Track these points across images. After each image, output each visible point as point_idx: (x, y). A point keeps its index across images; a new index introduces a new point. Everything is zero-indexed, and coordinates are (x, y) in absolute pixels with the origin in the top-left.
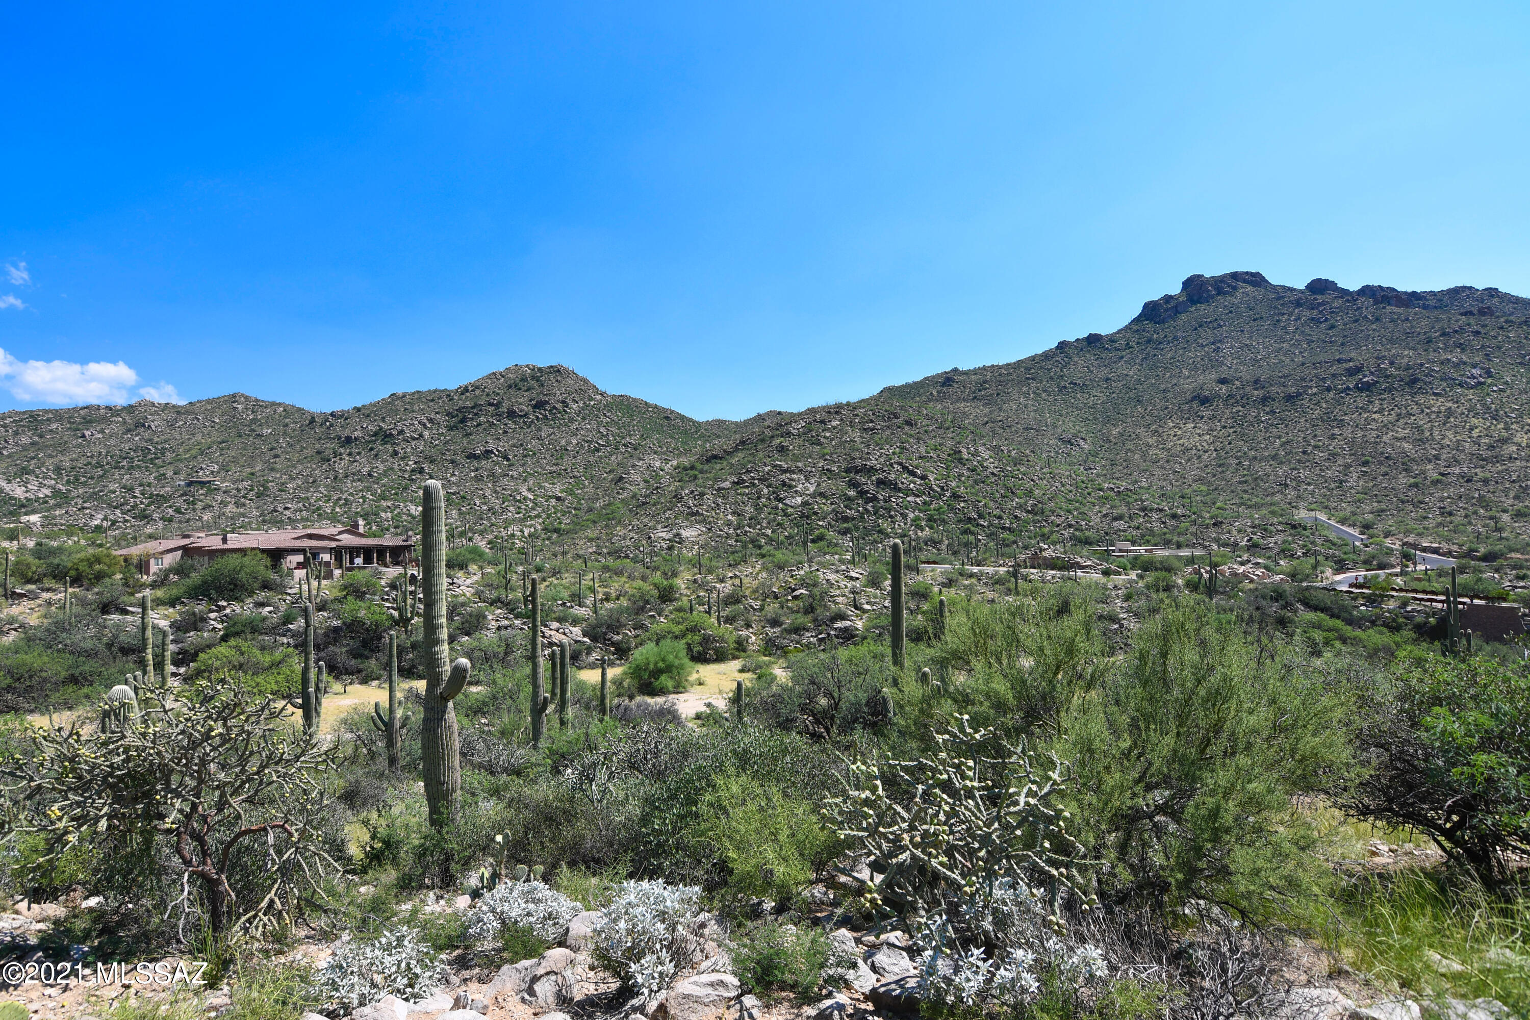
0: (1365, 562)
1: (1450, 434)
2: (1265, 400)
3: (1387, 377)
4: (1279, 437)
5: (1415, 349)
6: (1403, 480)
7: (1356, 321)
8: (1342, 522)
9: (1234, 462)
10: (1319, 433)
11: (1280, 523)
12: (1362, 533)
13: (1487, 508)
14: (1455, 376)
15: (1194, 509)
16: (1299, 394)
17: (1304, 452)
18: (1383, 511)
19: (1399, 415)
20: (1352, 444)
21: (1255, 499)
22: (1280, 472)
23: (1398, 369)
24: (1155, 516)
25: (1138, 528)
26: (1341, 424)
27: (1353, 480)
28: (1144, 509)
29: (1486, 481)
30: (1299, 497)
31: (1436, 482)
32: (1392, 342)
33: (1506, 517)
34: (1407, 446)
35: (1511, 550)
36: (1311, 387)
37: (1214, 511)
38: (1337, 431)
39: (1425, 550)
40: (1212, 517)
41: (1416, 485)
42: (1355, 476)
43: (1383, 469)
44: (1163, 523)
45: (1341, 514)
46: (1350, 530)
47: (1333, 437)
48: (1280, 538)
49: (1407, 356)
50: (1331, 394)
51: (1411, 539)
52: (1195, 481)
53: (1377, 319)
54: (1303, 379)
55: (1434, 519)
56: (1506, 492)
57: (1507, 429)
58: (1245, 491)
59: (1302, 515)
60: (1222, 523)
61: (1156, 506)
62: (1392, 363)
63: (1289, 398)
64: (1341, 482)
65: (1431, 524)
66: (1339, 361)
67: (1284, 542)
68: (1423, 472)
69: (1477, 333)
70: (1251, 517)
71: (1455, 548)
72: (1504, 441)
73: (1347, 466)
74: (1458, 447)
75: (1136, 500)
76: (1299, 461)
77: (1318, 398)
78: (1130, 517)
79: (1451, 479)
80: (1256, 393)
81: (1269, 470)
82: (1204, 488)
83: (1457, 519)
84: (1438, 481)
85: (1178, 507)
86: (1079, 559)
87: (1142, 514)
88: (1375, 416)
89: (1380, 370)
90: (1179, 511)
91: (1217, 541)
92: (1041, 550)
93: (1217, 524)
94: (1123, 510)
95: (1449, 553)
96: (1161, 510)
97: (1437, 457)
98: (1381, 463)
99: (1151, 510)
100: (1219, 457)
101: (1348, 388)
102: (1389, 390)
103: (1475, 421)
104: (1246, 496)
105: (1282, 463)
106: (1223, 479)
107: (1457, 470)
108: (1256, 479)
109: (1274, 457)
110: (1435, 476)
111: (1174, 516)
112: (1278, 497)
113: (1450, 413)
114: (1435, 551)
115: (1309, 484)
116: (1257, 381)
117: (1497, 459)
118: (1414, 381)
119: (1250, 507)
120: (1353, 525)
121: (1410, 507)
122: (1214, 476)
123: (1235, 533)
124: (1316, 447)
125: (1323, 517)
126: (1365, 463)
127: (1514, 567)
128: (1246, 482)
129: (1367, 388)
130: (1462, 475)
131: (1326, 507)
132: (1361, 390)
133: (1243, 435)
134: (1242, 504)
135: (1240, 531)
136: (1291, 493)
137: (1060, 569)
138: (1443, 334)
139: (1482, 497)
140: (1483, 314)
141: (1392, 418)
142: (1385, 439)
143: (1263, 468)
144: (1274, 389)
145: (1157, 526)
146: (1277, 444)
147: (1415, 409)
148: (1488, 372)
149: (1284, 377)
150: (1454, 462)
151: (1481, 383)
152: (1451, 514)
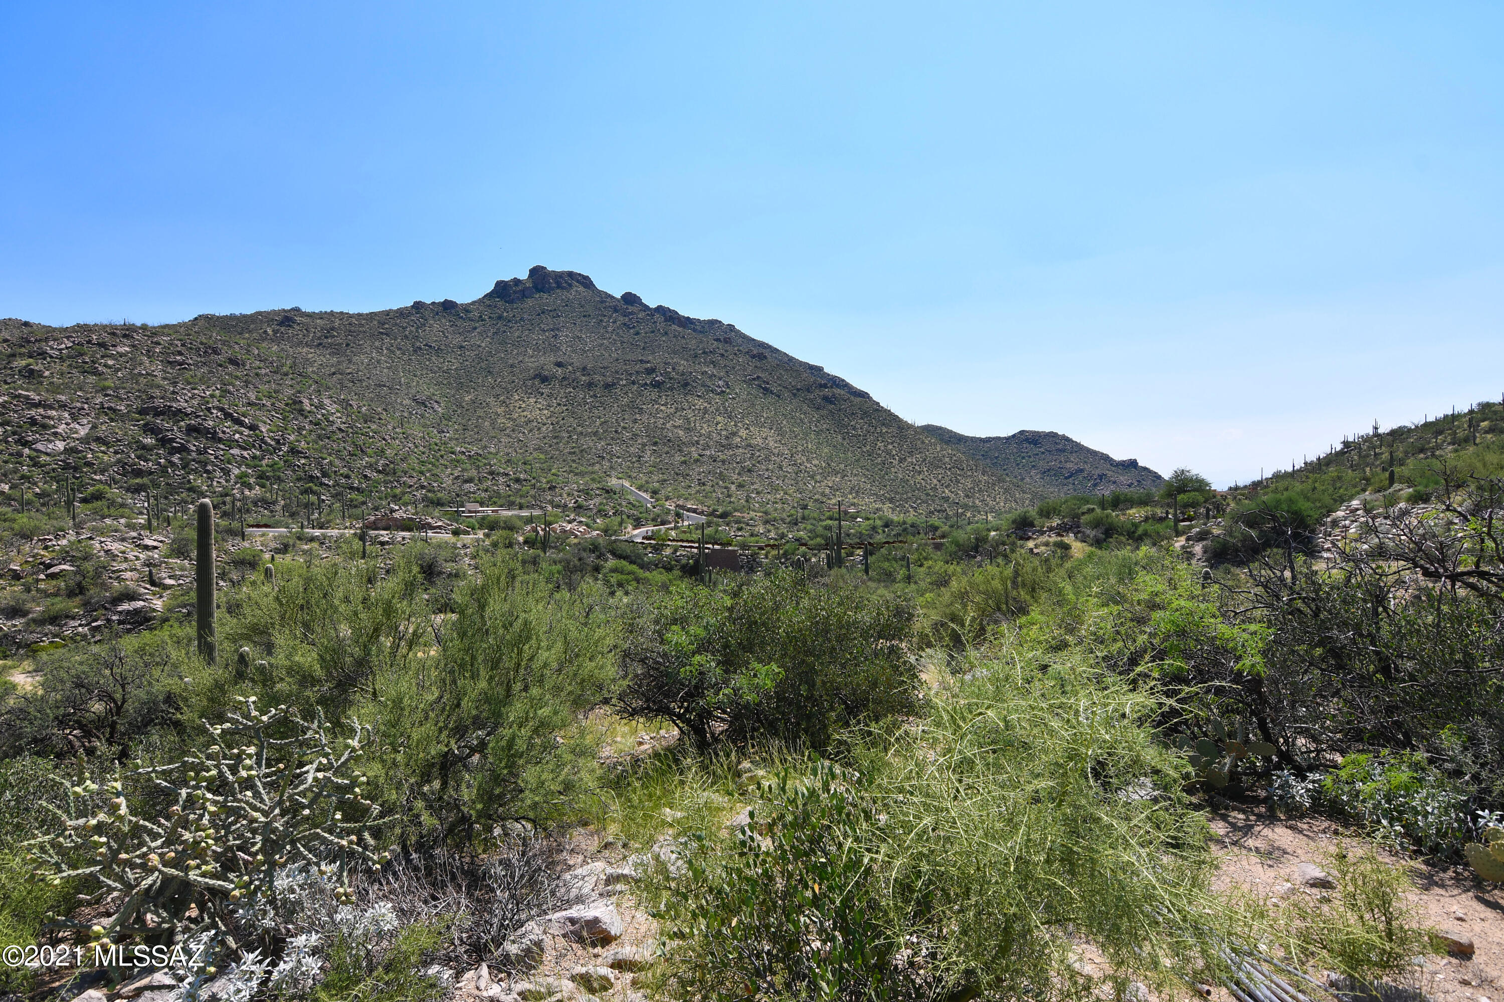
0: (653, 520)
1: (705, 426)
2: (590, 385)
3: (671, 379)
4: (599, 418)
5: (687, 361)
6: (678, 458)
7: (653, 332)
8: (639, 488)
9: (565, 435)
10: (626, 417)
11: (598, 488)
12: (652, 497)
13: (723, 480)
14: (709, 384)
15: (534, 475)
16: (614, 384)
17: (616, 432)
18: (665, 480)
19: (677, 409)
20: (647, 428)
21: (581, 468)
22: (599, 447)
23: (677, 374)
24: (502, 480)
25: (486, 491)
26: (641, 411)
27: (647, 457)
28: (491, 473)
29: (723, 462)
30: (611, 468)
31: (697, 461)
32: (675, 352)
33: (733, 487)
34: (681, 433)
35: (735, 510)
36: (622, 380)
37: (550, 477)
38: (638, 417)
39: (689, 510)
40: (548, 482)
41: (684, 462)
42: (649, 453)
43: (666, 449)
44: (509, 486)
45: (639, 482)
46: (644, 495)
47: (635, 421)
48: (597, 500)
49: (683, 365)
50: (635, 387)
51: (681, 503)
52: (535, 449)
53: (666, 333)
54: (617, 372)
55: (695, 487)
56: (734, 469)
57: (736, 425)
58: (574, 461)
59: (613, 482)
60: (555, 487)
61: (502, 471)
62: (674, 369)
63: (607, 386)
64: (640, 457)
65: (693, 491)
66: (641, 361)
67: (601, 504)
68: (690, 453)
69: (722, 355)
70: (577, 483)
71: (705, 509)
72: (734, 434)
73: (644, 445)
74: (709, 436)
75: (485, 465)
76: (612, 439)
77: (626, 389)
78: (479, 480)
79: (705, 459)
80: (584, 378)
81: (591, 444)
82: (542, 456)
83: (708, 488)
84: (698, 460)
85: (520, 472)
86: (430, 520)
87: (490, 477)
88: (663, 408)
89: (667, 373)
90: (522, 476)
91: (551, 502)
92: (392, 511)
93: (552, 488)
94: (473, 473)
95: (702, 513)
96: (507, 475)
97: (697, 443)
98: (665, 444)
99: (498, 474)
100: (554, 430)
101: (646, 384)
102: (671, 389)
103: (719, 418)
104: (574, 465)
105: (600, 439)
106: (558, 449)
107: (708, 453)
108: (582, 451)
109: (595, 434)
110: (696, 456)
111: (517, 480)
112: (597, 467)
113: (706, 411)
114: (695, 511)
115: (618, 457)
116: (584, 369)
117: (729, 447)
118: (686, 384)
119: (576, 474)
120: (646, 491)
121: (681, 479)
122: (550, 446)
123: (565, 496)
124: (624, 428)
125: (627, 484)
126: (655, 444)
127: (736, 522)
128: (574, 453)
129: (657, 385)
130: (711, 457)
131: (629, 477)
132: (654, 386)
133: (573, 413)
134: (571, 471)
135: (568, 495)
136: (606, 464)
137: (409, 529)
138: (704, 353)
139: (721, 472)
140: (726, 342)
141: (672, 410)
142: (668, 426)
143: (587, 442)
144: (597, 377)
145: (502, 489)
146: (598, 423)
147: (686, 406)
148: (727, 384)
149: (604, 368)
150: (707, 447)
151: (723, 392)
152: (704, 484)
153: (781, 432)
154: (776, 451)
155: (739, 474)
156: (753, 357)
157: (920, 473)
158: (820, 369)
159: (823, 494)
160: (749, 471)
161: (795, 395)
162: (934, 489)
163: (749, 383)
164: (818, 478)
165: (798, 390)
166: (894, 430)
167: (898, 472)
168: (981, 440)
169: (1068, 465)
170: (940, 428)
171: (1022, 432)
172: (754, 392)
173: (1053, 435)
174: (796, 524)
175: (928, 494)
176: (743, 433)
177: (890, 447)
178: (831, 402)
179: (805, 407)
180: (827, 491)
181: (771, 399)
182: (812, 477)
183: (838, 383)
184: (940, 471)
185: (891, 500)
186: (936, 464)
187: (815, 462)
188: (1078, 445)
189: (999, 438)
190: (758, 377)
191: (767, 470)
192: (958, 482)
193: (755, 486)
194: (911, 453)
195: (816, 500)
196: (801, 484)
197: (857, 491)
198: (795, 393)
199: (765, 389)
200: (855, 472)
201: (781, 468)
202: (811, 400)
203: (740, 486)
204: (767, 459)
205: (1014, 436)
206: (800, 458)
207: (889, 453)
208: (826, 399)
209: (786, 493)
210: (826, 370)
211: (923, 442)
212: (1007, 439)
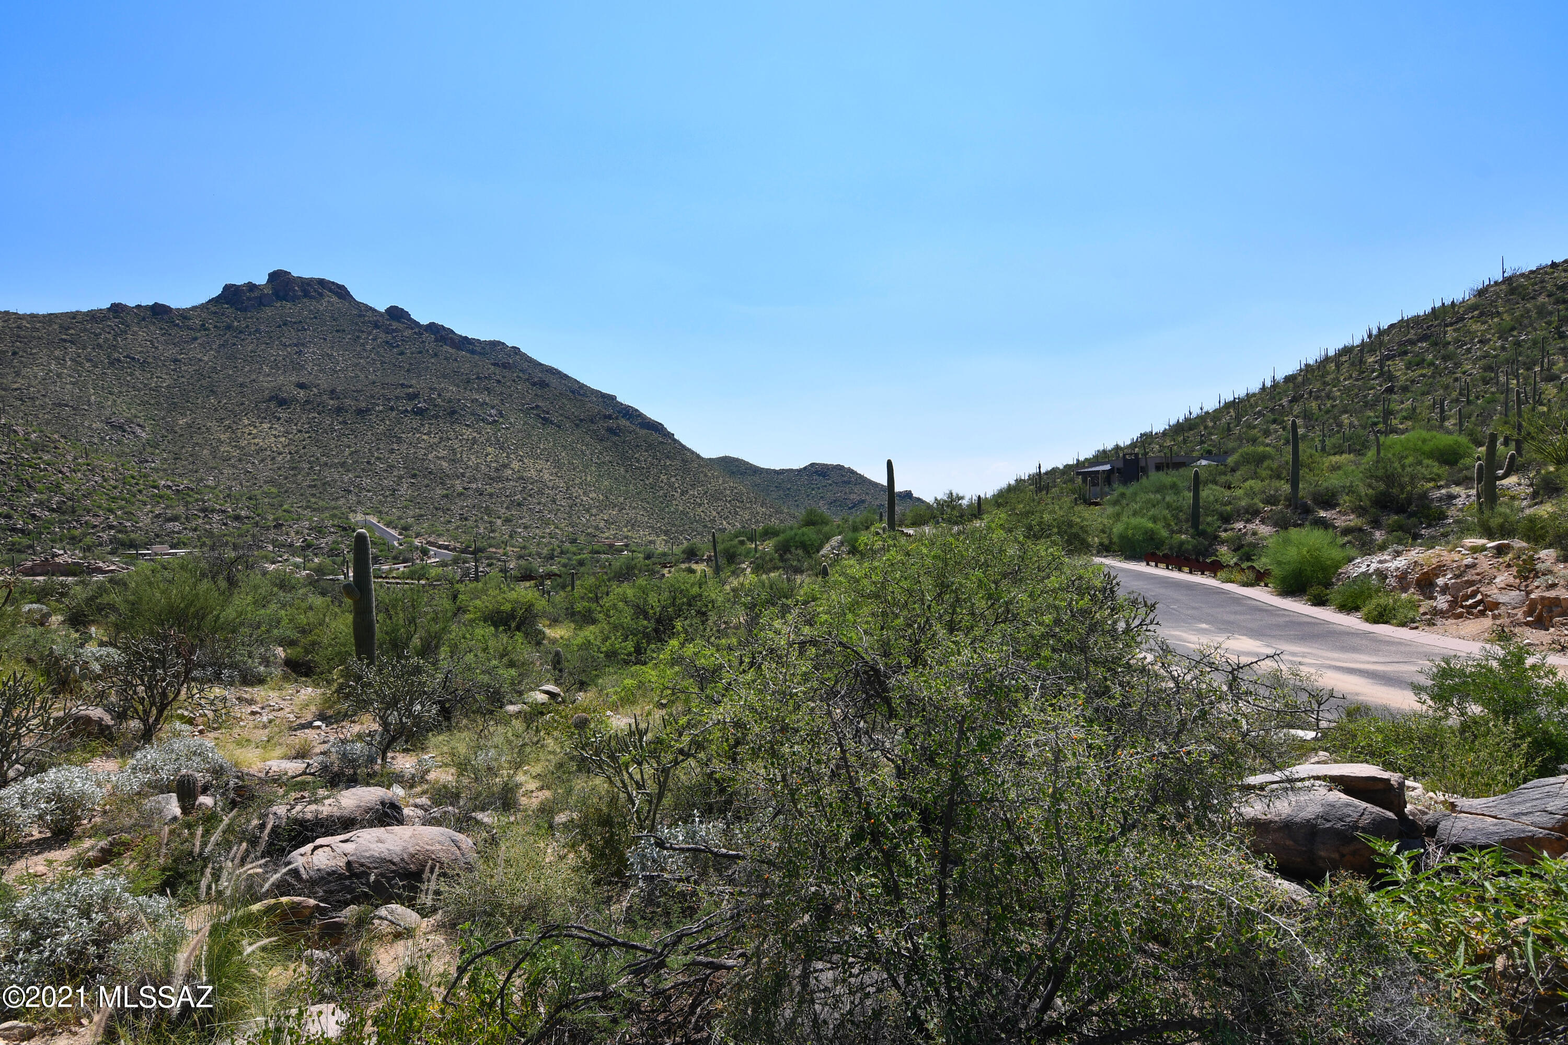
0: (395, 558)
1: (473, 457)
2: (339, 410)
3: (435, 406)
4: (349, 447)
5: (458, 386)
6: (439, 491)
7: (420, 352)
8: (389, 525)
9: (306, 466)
10: (381, 446)
11: (333, 526)
12: (400, 534)
13: (489, 515)
14: (480, 413)
15: (260, 511)
16: (368, 410)
17: (368, 463)
18: (422, 516)
19: (441, 438)
20: (405, 458)
21: (321, 503)
22: (346, 479)
23: (443, 401)
24: (216, 517)
25: (195, 530)
26: (399, 440)
27: (404, 490)
28: (204, 510)
29: (491, 495)
30: (359, 502)
31: (461, 494)
32: (443, 376)
33: (499, 522)
34: (445, 464)
35: (490, 546)
36: (378, 405)
37: (280, 513)
38: (395, 446)
39: (440, 547)
40: (275, 520)
41: (446, 496)
42: (405, 486)
43: (426, 482)
44: (225, 524)
45: (388, 518)
46: (392, 532)
47: (392, 451)
48: (330, 539)
49: (451, 391)
50: (394, 413)
51: (432, 539)
52: (265, 482)
53: (436, 355)
54: (372, 397)
55: (456, 522)
56: (502, 503)
57: (508, 457)
58: (314, 495)
59: (356, 518)
60: (282, 525)
61: (218, 507)
62: (439, 395)
63: (360, 412)
64: (394, 490)
65: (452, 527)
66: (402, 385)
67: (334, 542)
68: (453, 486)
69: (499, 381)
70: (310, 520)
71: (458, 545)
72: (505, 466)
73: (400, 477)
74: (477, 468)
75: (197, 500)
76: (363, 470)
77: (383, 415)
78: (187, 518)
79: (471, 492)
80: (332, 402)
81: (336, 476)
82: (274, 490)
83: (470, 523)
84: (462, 494)
85: (242, 509)
86: (101, 564)
87: (202, 515)
88: (425, 437)
89: (431, 399)
90: (243, 513)
91: (274, 542)
92: (55, 555)
93: (278, 526)
94: (180, 510)
95: (454, 549)
96: (224, 512)
97: (463, 475)
98: (425, 477)
99: (213, 511)
100: (292, 459)
101: (406, 411)
102: (436, 417)
103: (490, 449)
104: (313, 500)
105: (348, 471)
106: (294, 482)
107: (474, 486)
108: (324, 484)
109: (343, 465)
110: (460, 489)
111: (237, 518)
112: (341, 502)
113: (474, 441)
114: (446, 547)
115: (369, 491)
116: (333, 391)
117: (499, 479)
118: (453, 413)
119: (314, 510)
120: (395, 528)
121: (441, 514)
122: (286, 478)
123: (293, 534)
124: (378, 458)
125: (373, 520)
126: (414, 476)
127: (488, 558)
128: (315, 486)
129: (420, 412)
130: (477, 490)
131: (380, 512)
132: (416, 413)
133: (318, 441)
134: (308, 507)
135: (297, 533)
136: (353, 498)
137: (74, 575)
138: (478, 378)
139: (487, 507)
140: (505, 367)
141: (436, 440)
142: (430, 457)
143: (331, 474)
144: (348, 402)
145: (216, 528)
146: (347, 453)
147: (452, 435)
148: (501, 413)
149: (357, 391)
150: (474, 479)
151: (495, 421)
152: (466, 519)
153: (558, 464)
154: (550, 484)
155: (507, 508)
156: (534, 384)
157: (700, 505)
158: (613, 398)
159: (597, 528)
160: (519, 505)
161: (577, 426)
162: (713, 521)
163: (527, 412)
164: (594, 511)
165: (581, 420)
166: (678, 463)
167: (678, 504)
168: (775, 471)
169: (852, 496)
170: (737, 460)
171: (812, 465)
172: (531, 421)
173: (840, 468)
174: (552, 558)
175: (705, 526)
176: (516, 465)
177: (673, 479)
178: (616, 434)
179: (588, 439)
180: (602, 524)
181: (551, 429)
182: (588, 511)
183: (630, 414)
184: (720, 503)
185: (666, 533)
186: (716, 497)
187: (593, 495)
188: (861, 477)
189: (791, 470)
190: (537, 406)
191: (539, 504)
192: (736, 513)
193: (524, 521)
194: (693, 486)
195: (588, 534)
196: (574, 518)
197: (633, 524)
198: (578, 423)
199: (544, 419)
200: (634, 504)
201: (554, 501)
202: (594, 431)
203: (507, 521)
204: (540, 492)
205: (805, 468)
206: (576, 491)
207: (671, 486)
208: (610, 430)
209: (557, 528)
210: (619, 399)
211: (706, 476)
212: (799, 471)
